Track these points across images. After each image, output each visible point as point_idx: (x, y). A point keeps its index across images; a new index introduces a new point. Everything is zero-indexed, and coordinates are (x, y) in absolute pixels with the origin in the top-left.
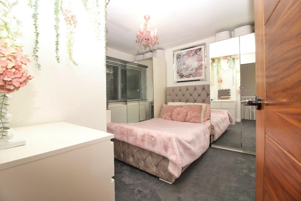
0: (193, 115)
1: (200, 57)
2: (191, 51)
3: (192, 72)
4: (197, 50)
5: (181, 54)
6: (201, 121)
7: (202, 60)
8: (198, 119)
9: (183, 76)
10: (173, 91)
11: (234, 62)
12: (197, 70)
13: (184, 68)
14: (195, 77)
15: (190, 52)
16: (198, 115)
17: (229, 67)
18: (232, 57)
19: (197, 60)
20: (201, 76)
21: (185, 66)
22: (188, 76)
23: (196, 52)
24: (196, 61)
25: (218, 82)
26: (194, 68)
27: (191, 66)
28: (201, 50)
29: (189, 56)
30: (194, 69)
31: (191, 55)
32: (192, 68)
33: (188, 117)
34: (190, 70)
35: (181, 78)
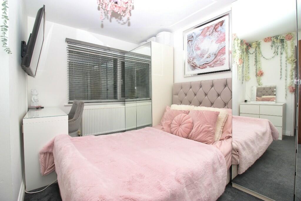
0: (202, 128)
1: (222, 35)
2: (208, 28)
3: (208, 60)
4: (216, 25)
5: (193, 35)
6: (216, 139)
7: (224, 40)
8: (210, 136)
9: (196, 66)
10: (182, 89)
11: (283, 45)
12: (216, 55)
13: (197, 55)
14: (213, 67)
15: (206, 29)
16: (211, 129)
17: (275, 53)
18: (279, 38)
19: (217, 41)
20: (223, 65)
21: (199, 52)
22: (203, 66)
23: (215, 29)
24: (214, 42)
25: (257, 75)
26: (212, 53)
27: (208, 51)
28: (224, 24)
29: (205, 36)
30: (212, 56)
31: (208, 33)
32: (208, 53)
33: (194, 130)
34: (206, 56)
35: (193, 70)
